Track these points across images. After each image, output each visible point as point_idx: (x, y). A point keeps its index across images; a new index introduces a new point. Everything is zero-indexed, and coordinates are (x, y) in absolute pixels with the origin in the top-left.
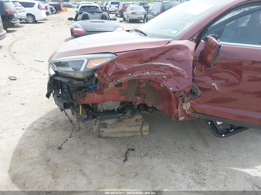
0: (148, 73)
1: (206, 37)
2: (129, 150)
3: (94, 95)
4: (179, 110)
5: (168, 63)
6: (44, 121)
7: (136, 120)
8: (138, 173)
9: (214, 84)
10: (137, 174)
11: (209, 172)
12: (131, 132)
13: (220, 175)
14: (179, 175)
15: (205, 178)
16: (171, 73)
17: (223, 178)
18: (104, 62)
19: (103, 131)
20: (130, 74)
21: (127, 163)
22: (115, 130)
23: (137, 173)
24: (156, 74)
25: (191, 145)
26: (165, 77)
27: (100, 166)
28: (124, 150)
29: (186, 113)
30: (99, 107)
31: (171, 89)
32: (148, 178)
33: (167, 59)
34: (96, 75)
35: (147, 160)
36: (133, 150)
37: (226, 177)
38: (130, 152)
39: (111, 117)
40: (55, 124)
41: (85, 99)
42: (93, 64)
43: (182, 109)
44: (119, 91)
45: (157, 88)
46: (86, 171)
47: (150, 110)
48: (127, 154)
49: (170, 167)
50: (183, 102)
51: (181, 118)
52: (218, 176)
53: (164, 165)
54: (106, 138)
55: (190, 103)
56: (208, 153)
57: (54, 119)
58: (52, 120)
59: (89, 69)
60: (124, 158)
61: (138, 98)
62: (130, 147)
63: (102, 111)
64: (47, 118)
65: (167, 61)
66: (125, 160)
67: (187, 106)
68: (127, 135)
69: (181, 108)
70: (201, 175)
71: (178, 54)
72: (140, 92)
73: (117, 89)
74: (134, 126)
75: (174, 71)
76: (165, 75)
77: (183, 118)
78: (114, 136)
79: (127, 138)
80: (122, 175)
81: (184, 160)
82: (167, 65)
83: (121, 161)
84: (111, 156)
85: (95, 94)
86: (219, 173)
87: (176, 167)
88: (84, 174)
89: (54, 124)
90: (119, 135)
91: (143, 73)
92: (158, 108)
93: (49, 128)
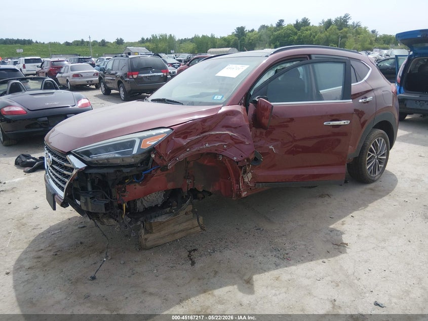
0: (207, 145)
1: (254, 99)
2: (190, 252)
3: (135, 188)
4: (241, 184)
5: (225, 131)
6: (34, 254)
7: (186, 213)
8: (217, 270)
9: (271, 147)
10: (216, 273)
11: (288, 246)
12: (182, 231)
13: (299, 246)
14: (260, 258)
15: (286, 252)
16: (231, 141)
17: (303, 247)
18: (160, 139)
19: (146, 239)
20: (188, 150)
21: (198, 266)
22: (163, 233)
23: (215, 271)
24: (216, 145)
25: (256, 227)
26: (225, 146)
27: (165, 279)
28: (185, 254)
29: (248, 186)
30: (139, 204)
31: (235, 158)
32: (231, 272)
33: (223, 127)
34: (153, 156)
35: (218, 256)
36: (195, 250)
37: (305, 245)
38: (192, 253)
39: (157, 215)
40: (58, 253)
41: (125, 196)
42: (148, 143)
43: (244, 182)
44: (166, 176)
45: (208, 164)
46: (152, 290)
47: (200, 195)
48: (192, 257)
49: (247, 253)
50: (244, 174)
51: (244, 194)
52: (297, 247)
53: (240, 254)
54: (151, 248)
55: (252, 173)
56: (278, 229)
57: (50, 248)
58: (48, 251)
59: (144, 151)
60: (190, 262)
61: (187, 181)
62: (190, 249)
63: (141, 209)
64: (37, 249)
65: (224, 129)
66: (193, 263)
67: (248, 177)
68: (178, 236)
69: (242, 182)
70: (282, 251)
71: (233, 120)
72: (188, 173)
73: (163, 174)
74: (185, 222)
75: (234, 139)
76: (226, 145)
77: (246, 193)
78: (162, 242)
79: (179, 240)
80: (199, 279)
81: (257, 243)
82: (226, 134)
83: (188, 266)
84: (172, 265)
85: (138, 186)
86: (297, 244)
87: (254, 252)
88: (151, 294)
89: (56, 255)
90: (168, 239)
91: (202, 145)
92: (211, 191)
93: (52, 261)
